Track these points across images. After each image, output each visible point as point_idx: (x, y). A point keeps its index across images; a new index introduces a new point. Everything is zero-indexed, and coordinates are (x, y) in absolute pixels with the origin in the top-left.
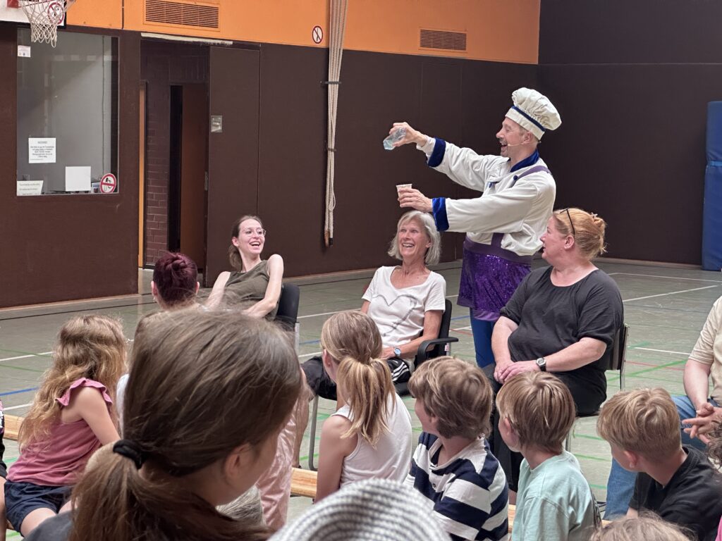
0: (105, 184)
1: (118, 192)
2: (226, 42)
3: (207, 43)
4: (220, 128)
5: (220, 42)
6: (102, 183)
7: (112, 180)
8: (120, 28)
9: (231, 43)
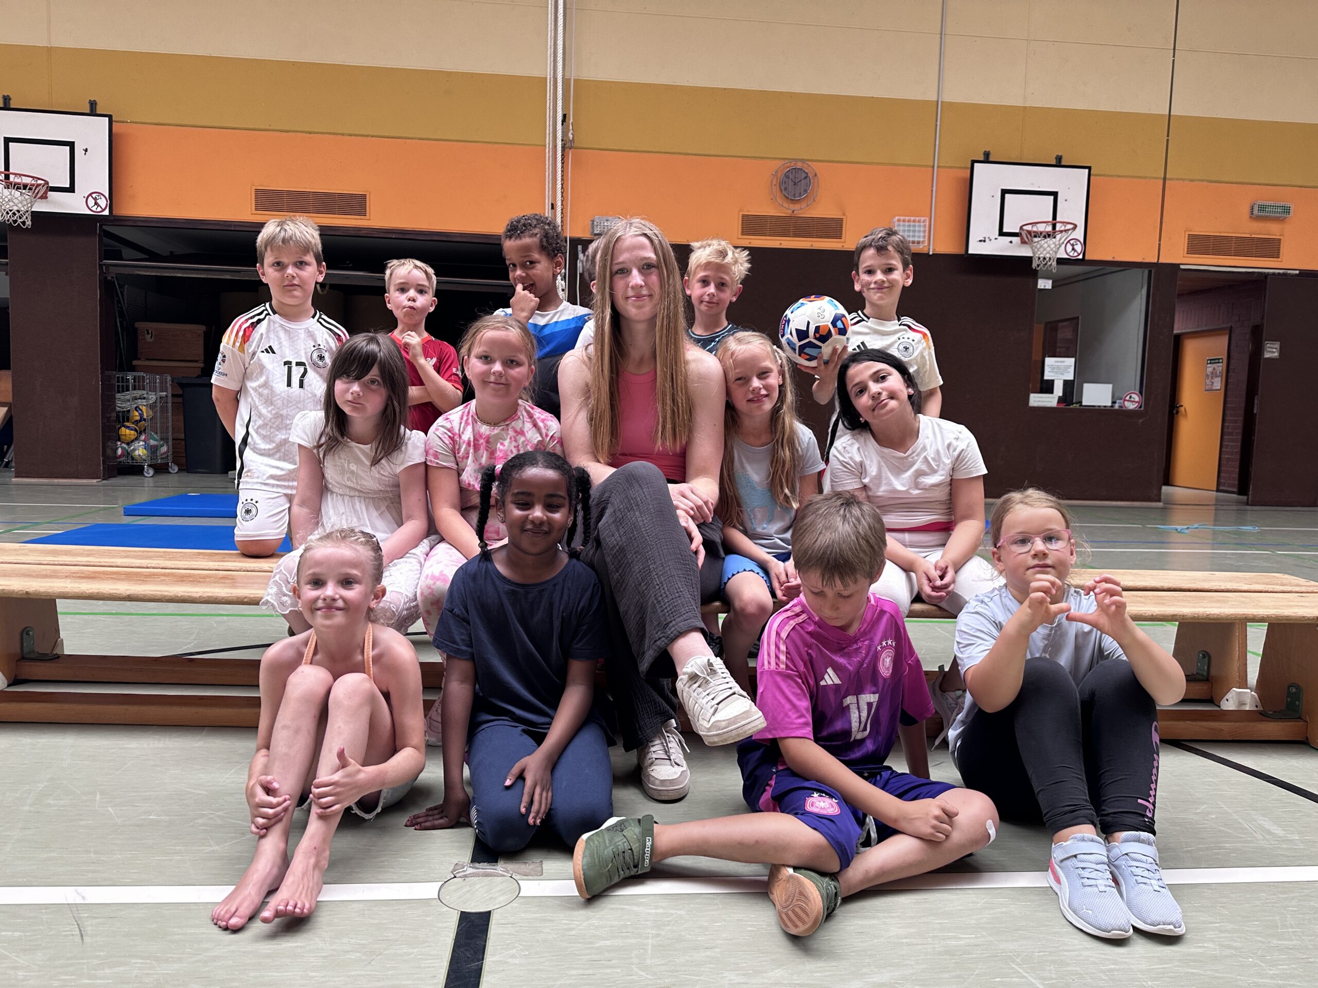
0: (1128, 401)
1: (1142, 409)
2: (1289, 272)
3: (1265, 273)
4: (1276, 354)
5: (1281, 271)
6: (1125, 400)
7: (1136, 398)
8: (1155, 261)
9: (1297, 272)
